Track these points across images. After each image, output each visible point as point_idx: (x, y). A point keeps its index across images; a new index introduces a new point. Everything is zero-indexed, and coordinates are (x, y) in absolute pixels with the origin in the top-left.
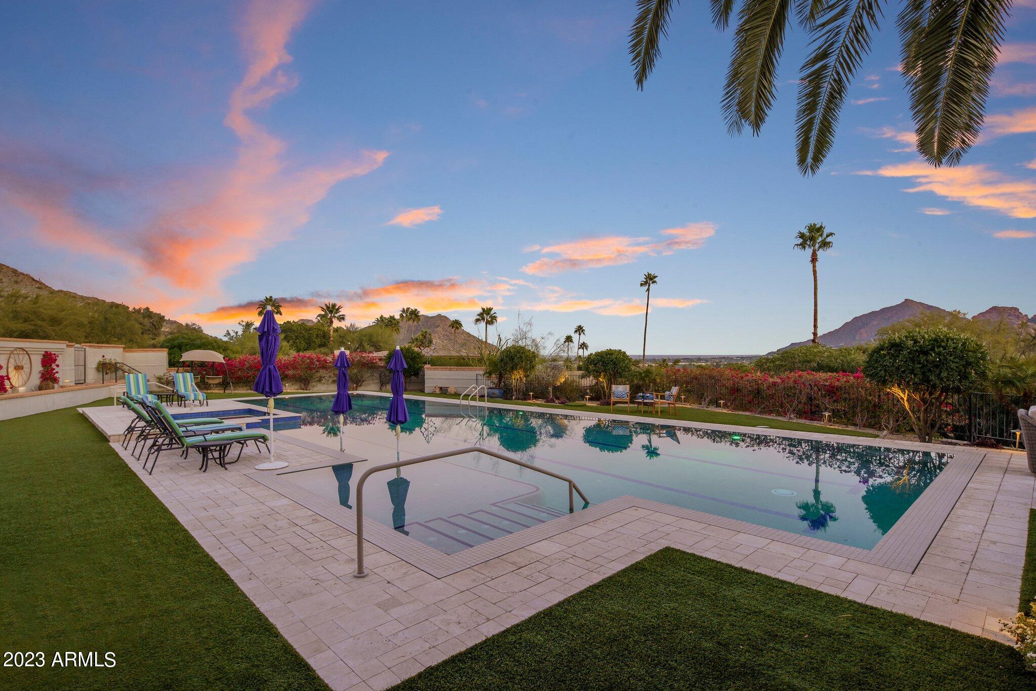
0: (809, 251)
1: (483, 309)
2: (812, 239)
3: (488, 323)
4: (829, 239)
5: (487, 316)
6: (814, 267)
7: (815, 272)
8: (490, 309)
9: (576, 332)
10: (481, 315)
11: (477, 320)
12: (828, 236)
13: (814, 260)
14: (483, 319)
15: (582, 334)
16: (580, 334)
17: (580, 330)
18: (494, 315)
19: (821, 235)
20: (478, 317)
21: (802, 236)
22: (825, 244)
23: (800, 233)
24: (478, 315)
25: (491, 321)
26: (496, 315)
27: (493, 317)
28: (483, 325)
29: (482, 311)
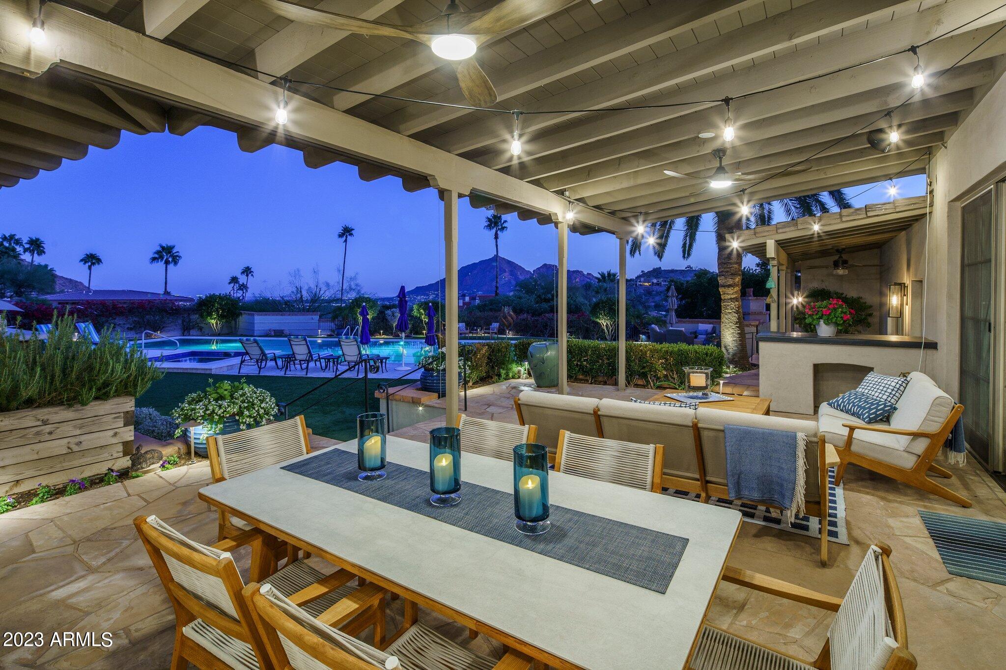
0: (494, 231)
1: (163, 248)
2: (496, 224)
3: (167, 263)
4: (505, 225)
5: (167, 255)
6: (496, 242)
7: (497, 246)
8: (173, 247)
9: (243, 273)
10: (158, 252)
11: (154, 259)
12: (504, 222)
13: (496, 237)
15: (250, 275)
16: (247, 275)
17: (247, 271)
18: (177, 254)
19: (501, 222)
20: (156, 256)
21: (489, 220)
22: (503, 229)
23: (488, 218)
24: (155, 253)
25: (176, 259)
26: (180, 254)
27: (177, 256)
28: (161, 265)
29: (159, 248)
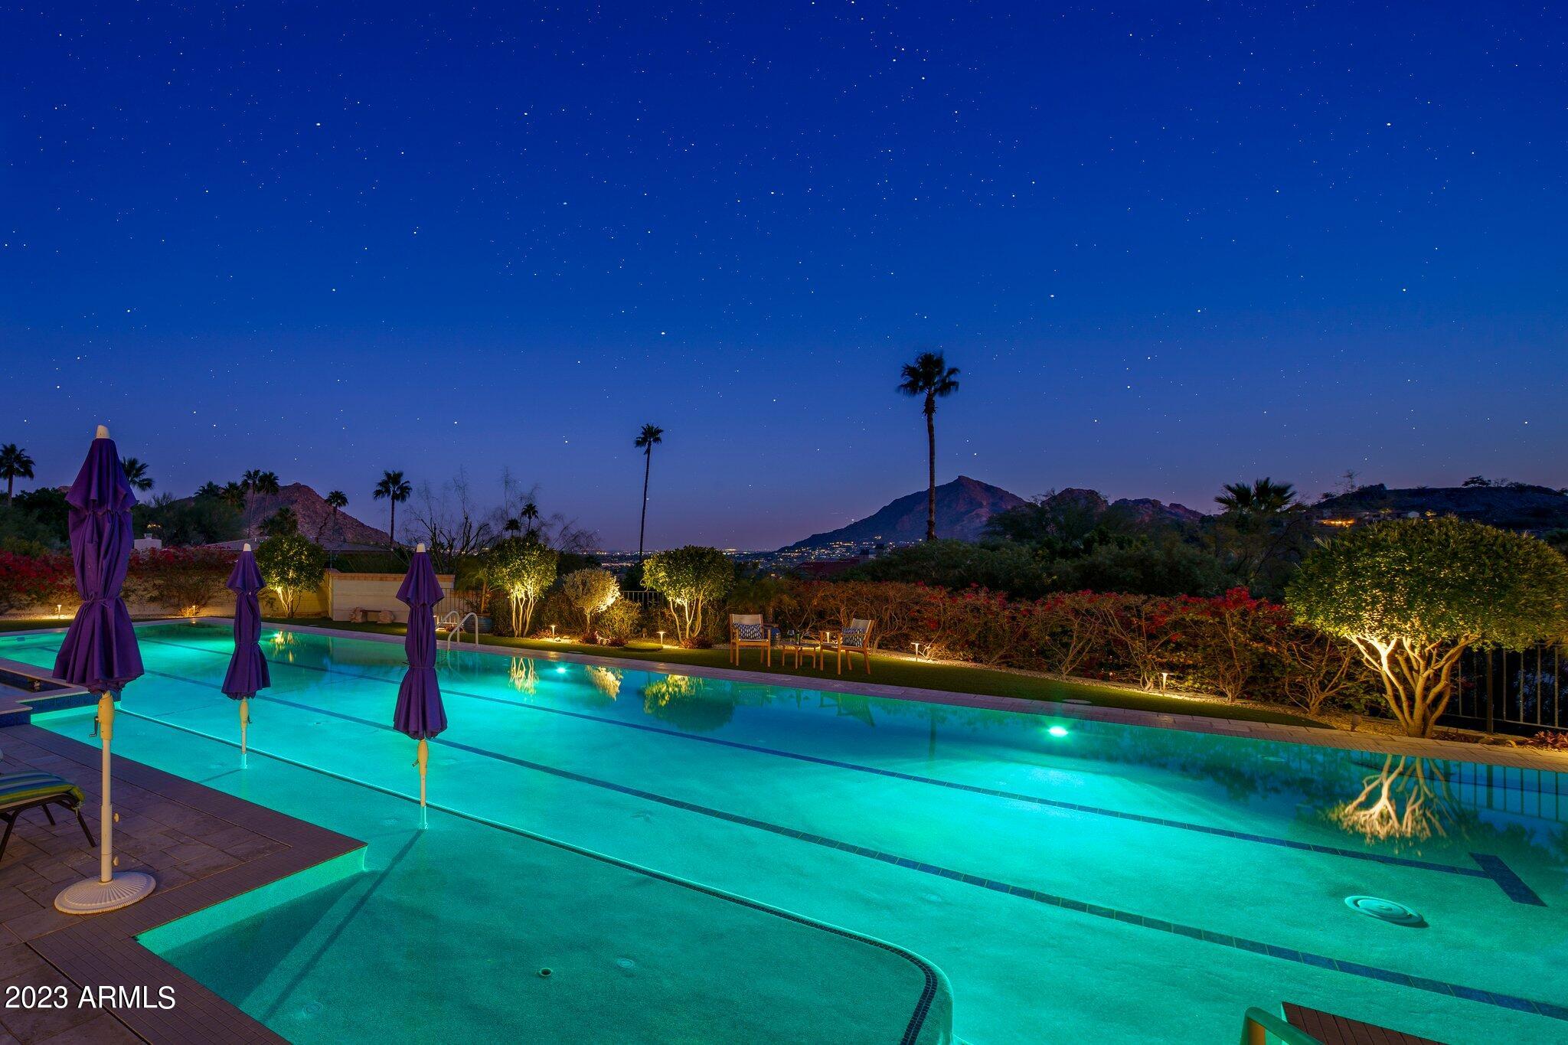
0: (924, 395)
1: (388, 475)
2: (928, 379)
3: (395, 497)
4: (950, 379)
5: (394, 487)
6: (930, 420)
7: (930, 427)
8: (400, 475)
10: (383, 484)
11: (378, 493)
12: (948, 374)
13: (930, 409)
14: (388, 491)
18: (407, 484)
19: (940, 373)
20: (379, 488)
21: (913, 371)
22: (945, 388)
23: (910, 367)
24: (380, 484)
25: (403, 493)
26: (411, 485)
27: (407, 488)
28: (386, 501)
29: (385, 478)
